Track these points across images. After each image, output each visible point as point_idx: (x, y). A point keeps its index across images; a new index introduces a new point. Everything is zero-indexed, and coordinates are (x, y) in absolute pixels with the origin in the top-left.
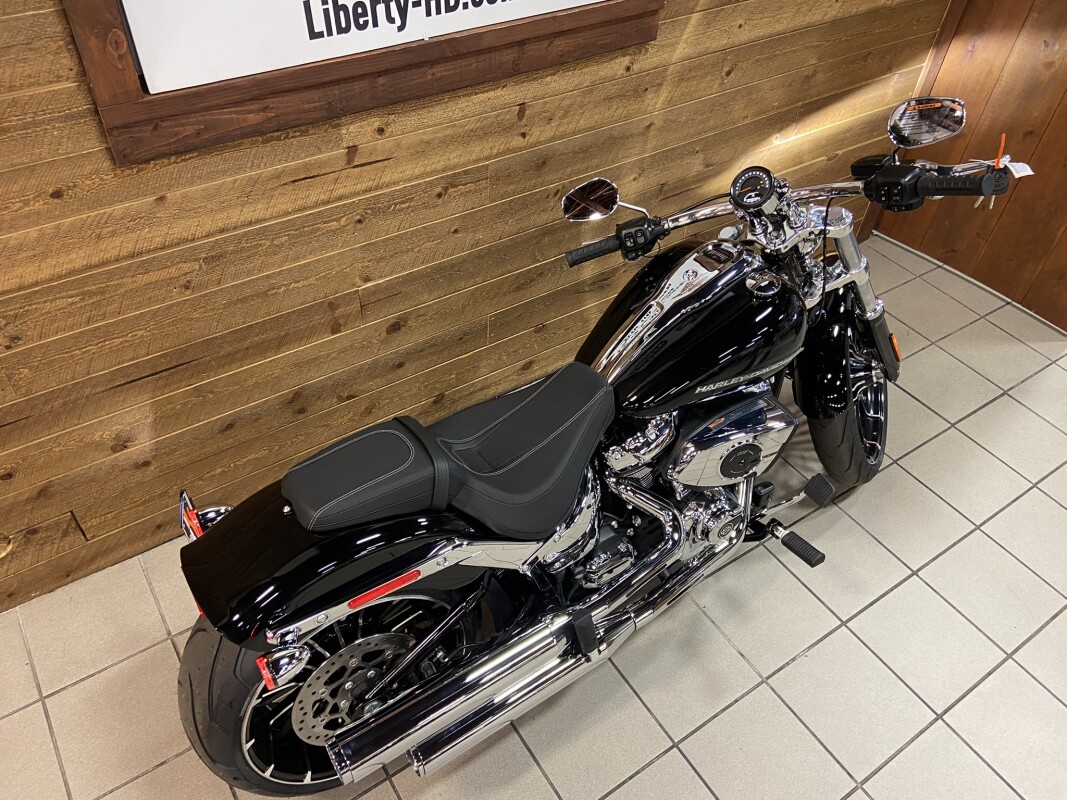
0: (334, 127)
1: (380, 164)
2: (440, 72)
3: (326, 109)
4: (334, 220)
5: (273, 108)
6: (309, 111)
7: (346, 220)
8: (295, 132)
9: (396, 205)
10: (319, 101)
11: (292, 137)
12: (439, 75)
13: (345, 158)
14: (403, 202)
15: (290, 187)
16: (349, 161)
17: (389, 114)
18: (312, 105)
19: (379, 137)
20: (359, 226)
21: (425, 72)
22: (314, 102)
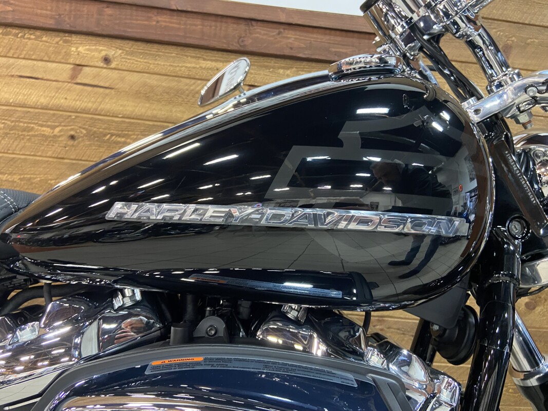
0: (65, 41)
1: (101, 90)
2: (165, 22)
3: (55, 19)
4: (48, 126)
5: (12, 4)
6: (41, 15)
7: (60, 131)
8: (31, 34)
9: (112, 135)
10: (51, 10)
11: (28, 38)
12: (164, 24)
13: (70, 72)
14: (119, 136)
15: (16, 80)
16: (74, 77)
17: (117, 48)
18: (44, 12)
19: (105, 66)
20: (71, 142)
21: (151, 17)
22: (47, 10)
